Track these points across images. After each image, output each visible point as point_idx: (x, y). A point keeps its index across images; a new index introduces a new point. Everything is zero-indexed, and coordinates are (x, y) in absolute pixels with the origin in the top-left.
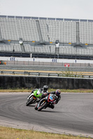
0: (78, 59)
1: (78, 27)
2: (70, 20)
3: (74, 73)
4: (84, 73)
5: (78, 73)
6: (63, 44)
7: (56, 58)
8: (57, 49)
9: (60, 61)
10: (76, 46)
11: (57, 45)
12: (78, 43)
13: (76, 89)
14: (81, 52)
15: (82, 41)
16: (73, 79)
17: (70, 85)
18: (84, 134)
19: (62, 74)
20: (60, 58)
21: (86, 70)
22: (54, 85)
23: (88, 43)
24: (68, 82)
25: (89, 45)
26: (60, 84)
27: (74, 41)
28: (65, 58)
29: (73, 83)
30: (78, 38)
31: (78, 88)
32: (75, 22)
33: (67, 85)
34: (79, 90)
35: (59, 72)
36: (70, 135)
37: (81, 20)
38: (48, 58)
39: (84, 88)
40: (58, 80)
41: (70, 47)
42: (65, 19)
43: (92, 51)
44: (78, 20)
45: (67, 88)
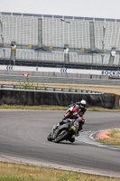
0: (40, 66)
2: (31, 15)
3: (35, 84)
4: (47, 85)
5: (40, 85)
6: (21, 46)
7: (12, 64)
8: (13, 53)
9: (16, 68)
10: (38, 49)
12: (40, 46)
13: (37, 105)
14: (44, 57)
15: (46, 43)
16: (33, 93)
17: (30, 99)
18: (46, 164)
19: (18, 86)
20: (16, 65)
22: (9, 100)
24: (27, 97)
25: (54, 48)
27: (35, 42)
28: (23, 65)
29: (33, 98)
30: (40, 38)
31: (39, 104)
32: (36, 18)
33: (25, 100)
34: (40, 107)
35: (15, 83)
36: (28, 165)
37: (45, 16)
38: (2, 64)
39: (47, 104)
40: (13, 94)
41: (30, 51)
42: (24, 15)
43: (58, 57)
44: (41, 16)
45: (25, 104)
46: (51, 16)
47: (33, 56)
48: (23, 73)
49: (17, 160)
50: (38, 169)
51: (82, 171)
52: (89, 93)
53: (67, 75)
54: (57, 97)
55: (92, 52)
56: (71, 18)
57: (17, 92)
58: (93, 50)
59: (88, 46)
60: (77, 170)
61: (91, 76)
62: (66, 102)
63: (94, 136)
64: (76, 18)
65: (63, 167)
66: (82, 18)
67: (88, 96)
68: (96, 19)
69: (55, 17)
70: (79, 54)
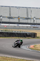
1: (10, 10)
2: (7, 6)
5: (10, 30)
6: (4, 17)
11: (1, 18)
12: (10, 17)
15: (12, 16)
16: (8, 33)
17: (7, 35)
20: (2, 23)
21: (14, 28)
23: (14, 17)
24: (6, 34)
25: (15, 18)
26: (2, 35)
27: (8, 16)
28: (5, 23)
30: (10, 14)
31: (10, 36)
32: (9, 8)
33: (5, 35)
34: (10, 37)
35: (2, 29)
36: (7, 57)
37: (12, 7)
39: (13, 36)
40: (1, 33)
42: (5, 6)
43: (16, 20)
45: (5, 36)
47: (8, 20)
48: (4, 26)
50: (10, 58)
51: (25, 59)
52: (27, 32)
53: (19, 26)
54: (16, 34)
55: (27, 19)
56: (20, 7)
57: (3, 32)
58: (28, 18)
59: (26, 17)
60: (23, 58)
61: (27, 27)
62: (19, 36)
63: (29, 47)
64: (22, 7)
65: (18, 58)
66: (24, 7)
67: (26, 34)
68: (29, 8)
69: (15, 7)
70: (23, 19)
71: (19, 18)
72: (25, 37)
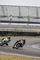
0: (20, 23)
1: (20, 10)
2: (16, 6)
3: (18, 29)
4: (22, 29)
5: (20, 29)
6: (13, 17)
7: (11, 23)
8: (11, 19)
9: (12, 24)
10: (19, 17)
11: (11, 17)
12: (20, 16)
13: (19, 36)
14: (21, 20)
15: (22, 15)
17: (17, 34)
19: (13, 30)
20: (12, 23)
22: (10, 34)
24: (16, 33)
25: (25, 17)
26: (12, 34)
27: (18, 15)
28: (14, 23)
29: (18, 34)
30: (20, 14)
31: (20, 36)
32: (19, 7)
33: (15, 34)
38: (7, 23)
40: (11, 32)
41: (16, 18)
42: (14, 6)
43: (26, 20)
44: (20, 6)
45: (15, 36)
46: (23, 6)
47: (18, 20)
48: (14, 25)
49: (13, 54)
51: (35, 58)
52: (37, 32)
53: (29, 26)
54: (26, 33)
56: (30, 7)
57: (12, 32)
58: (38, 17)
59: (36, 16)
60: (33, 57)
61: (37, 26)
62: (29, 35)
63: (39, 46)
64: (32, 7)
66: (34, 7)
67: (36, 33)
68: (38, 7)
69: (25, 7)
70: (33, 19)
71: (29, 18)
72: (35, 36)
